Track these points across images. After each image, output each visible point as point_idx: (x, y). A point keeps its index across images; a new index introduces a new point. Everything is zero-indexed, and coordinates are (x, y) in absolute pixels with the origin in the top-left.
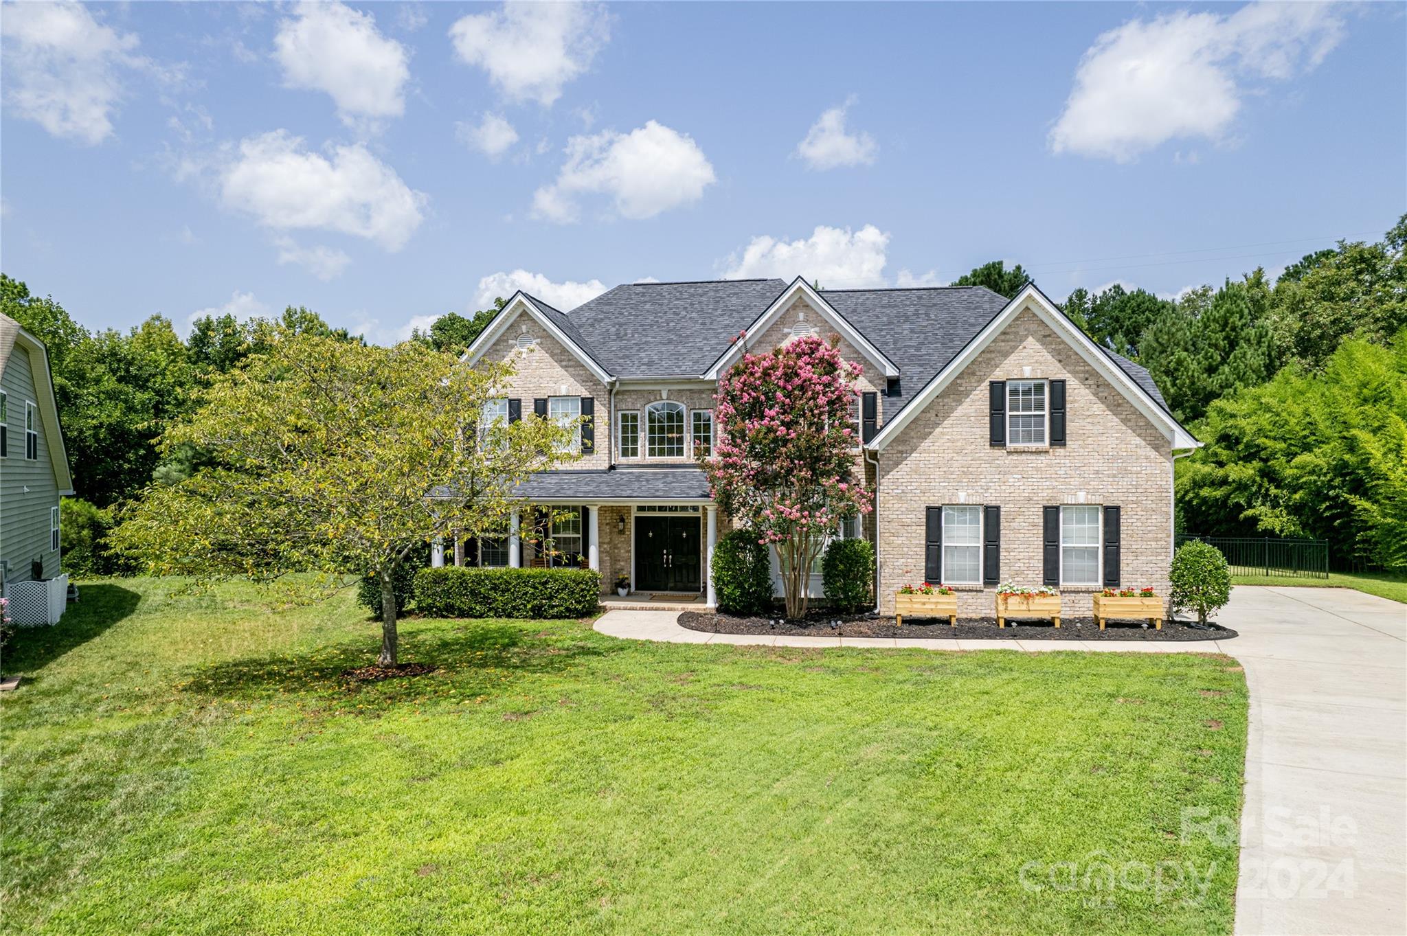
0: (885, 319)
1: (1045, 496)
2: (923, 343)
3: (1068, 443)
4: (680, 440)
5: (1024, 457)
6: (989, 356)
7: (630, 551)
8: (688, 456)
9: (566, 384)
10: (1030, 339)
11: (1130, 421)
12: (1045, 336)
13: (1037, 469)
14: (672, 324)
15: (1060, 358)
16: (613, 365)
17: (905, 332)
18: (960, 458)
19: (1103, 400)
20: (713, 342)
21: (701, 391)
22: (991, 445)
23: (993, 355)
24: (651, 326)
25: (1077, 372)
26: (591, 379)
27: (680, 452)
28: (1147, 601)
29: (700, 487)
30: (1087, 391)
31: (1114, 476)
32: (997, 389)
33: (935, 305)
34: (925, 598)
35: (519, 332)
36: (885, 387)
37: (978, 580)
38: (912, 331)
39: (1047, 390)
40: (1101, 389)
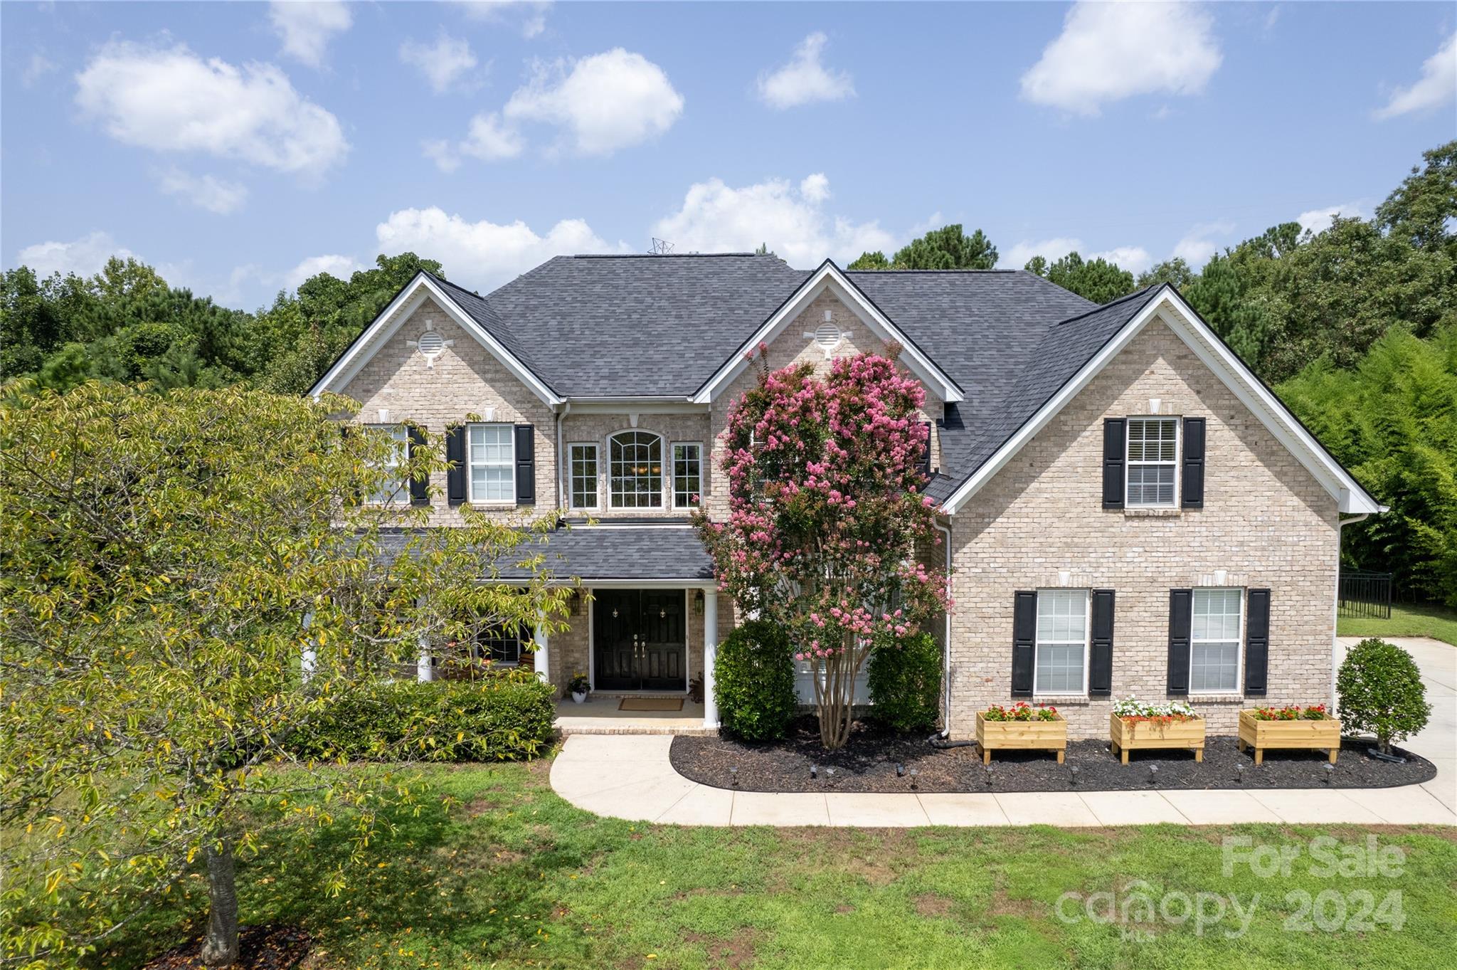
0: (914, 313)
1: (1173, 577)
2: (973, 350)
3: (1206, 504)
4: (656, 485)
5: (1147, 523)
6: (1104, 383)
7: (587, 638)
8: (668, 506)
9: (493, 407)
10: (1160, 361)
11: (1285, 474)
12: (1179, 358)
13: (1164, 540)
14: (635, 316)
15: (1199, 387)
16: (560, 378)
17: (946, 332)
18: (1062, 525)
19: (1253, 446)
20: (698, 344)
21: (686, 417)
22: (1104, 507)
23: (1110, 383)
24: (607, 318)
25: (1220, 408)
26: (527, 399)
27: (656, 501)
28: (1319, 725)
29: (694, 558)
30: (1232, 434)
31: (1264, 549)
32: (1114, 430)
33: (974, 294)
34: (1021, 726)
35: (422, 329)
36: (942, 416)
37: (1081, 689)
38: (954, 331)
39: (1179, 431)
40: (1250, 431)
